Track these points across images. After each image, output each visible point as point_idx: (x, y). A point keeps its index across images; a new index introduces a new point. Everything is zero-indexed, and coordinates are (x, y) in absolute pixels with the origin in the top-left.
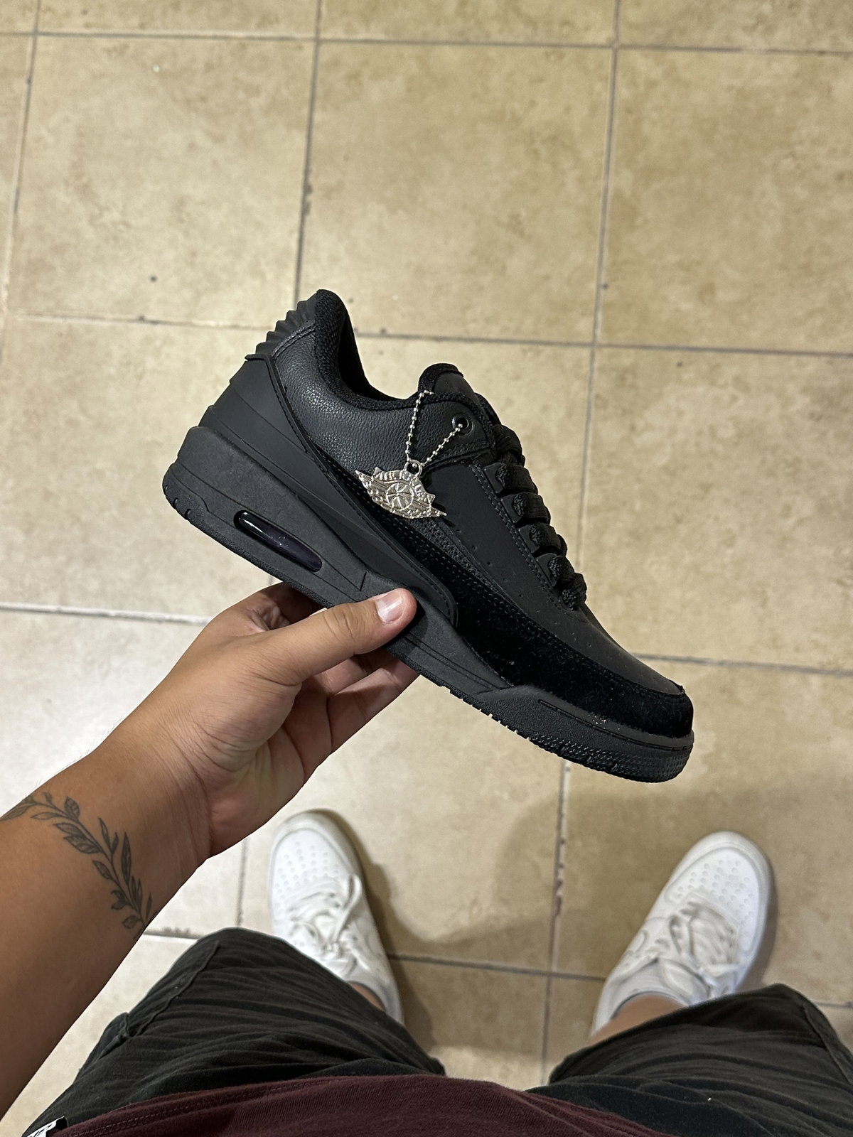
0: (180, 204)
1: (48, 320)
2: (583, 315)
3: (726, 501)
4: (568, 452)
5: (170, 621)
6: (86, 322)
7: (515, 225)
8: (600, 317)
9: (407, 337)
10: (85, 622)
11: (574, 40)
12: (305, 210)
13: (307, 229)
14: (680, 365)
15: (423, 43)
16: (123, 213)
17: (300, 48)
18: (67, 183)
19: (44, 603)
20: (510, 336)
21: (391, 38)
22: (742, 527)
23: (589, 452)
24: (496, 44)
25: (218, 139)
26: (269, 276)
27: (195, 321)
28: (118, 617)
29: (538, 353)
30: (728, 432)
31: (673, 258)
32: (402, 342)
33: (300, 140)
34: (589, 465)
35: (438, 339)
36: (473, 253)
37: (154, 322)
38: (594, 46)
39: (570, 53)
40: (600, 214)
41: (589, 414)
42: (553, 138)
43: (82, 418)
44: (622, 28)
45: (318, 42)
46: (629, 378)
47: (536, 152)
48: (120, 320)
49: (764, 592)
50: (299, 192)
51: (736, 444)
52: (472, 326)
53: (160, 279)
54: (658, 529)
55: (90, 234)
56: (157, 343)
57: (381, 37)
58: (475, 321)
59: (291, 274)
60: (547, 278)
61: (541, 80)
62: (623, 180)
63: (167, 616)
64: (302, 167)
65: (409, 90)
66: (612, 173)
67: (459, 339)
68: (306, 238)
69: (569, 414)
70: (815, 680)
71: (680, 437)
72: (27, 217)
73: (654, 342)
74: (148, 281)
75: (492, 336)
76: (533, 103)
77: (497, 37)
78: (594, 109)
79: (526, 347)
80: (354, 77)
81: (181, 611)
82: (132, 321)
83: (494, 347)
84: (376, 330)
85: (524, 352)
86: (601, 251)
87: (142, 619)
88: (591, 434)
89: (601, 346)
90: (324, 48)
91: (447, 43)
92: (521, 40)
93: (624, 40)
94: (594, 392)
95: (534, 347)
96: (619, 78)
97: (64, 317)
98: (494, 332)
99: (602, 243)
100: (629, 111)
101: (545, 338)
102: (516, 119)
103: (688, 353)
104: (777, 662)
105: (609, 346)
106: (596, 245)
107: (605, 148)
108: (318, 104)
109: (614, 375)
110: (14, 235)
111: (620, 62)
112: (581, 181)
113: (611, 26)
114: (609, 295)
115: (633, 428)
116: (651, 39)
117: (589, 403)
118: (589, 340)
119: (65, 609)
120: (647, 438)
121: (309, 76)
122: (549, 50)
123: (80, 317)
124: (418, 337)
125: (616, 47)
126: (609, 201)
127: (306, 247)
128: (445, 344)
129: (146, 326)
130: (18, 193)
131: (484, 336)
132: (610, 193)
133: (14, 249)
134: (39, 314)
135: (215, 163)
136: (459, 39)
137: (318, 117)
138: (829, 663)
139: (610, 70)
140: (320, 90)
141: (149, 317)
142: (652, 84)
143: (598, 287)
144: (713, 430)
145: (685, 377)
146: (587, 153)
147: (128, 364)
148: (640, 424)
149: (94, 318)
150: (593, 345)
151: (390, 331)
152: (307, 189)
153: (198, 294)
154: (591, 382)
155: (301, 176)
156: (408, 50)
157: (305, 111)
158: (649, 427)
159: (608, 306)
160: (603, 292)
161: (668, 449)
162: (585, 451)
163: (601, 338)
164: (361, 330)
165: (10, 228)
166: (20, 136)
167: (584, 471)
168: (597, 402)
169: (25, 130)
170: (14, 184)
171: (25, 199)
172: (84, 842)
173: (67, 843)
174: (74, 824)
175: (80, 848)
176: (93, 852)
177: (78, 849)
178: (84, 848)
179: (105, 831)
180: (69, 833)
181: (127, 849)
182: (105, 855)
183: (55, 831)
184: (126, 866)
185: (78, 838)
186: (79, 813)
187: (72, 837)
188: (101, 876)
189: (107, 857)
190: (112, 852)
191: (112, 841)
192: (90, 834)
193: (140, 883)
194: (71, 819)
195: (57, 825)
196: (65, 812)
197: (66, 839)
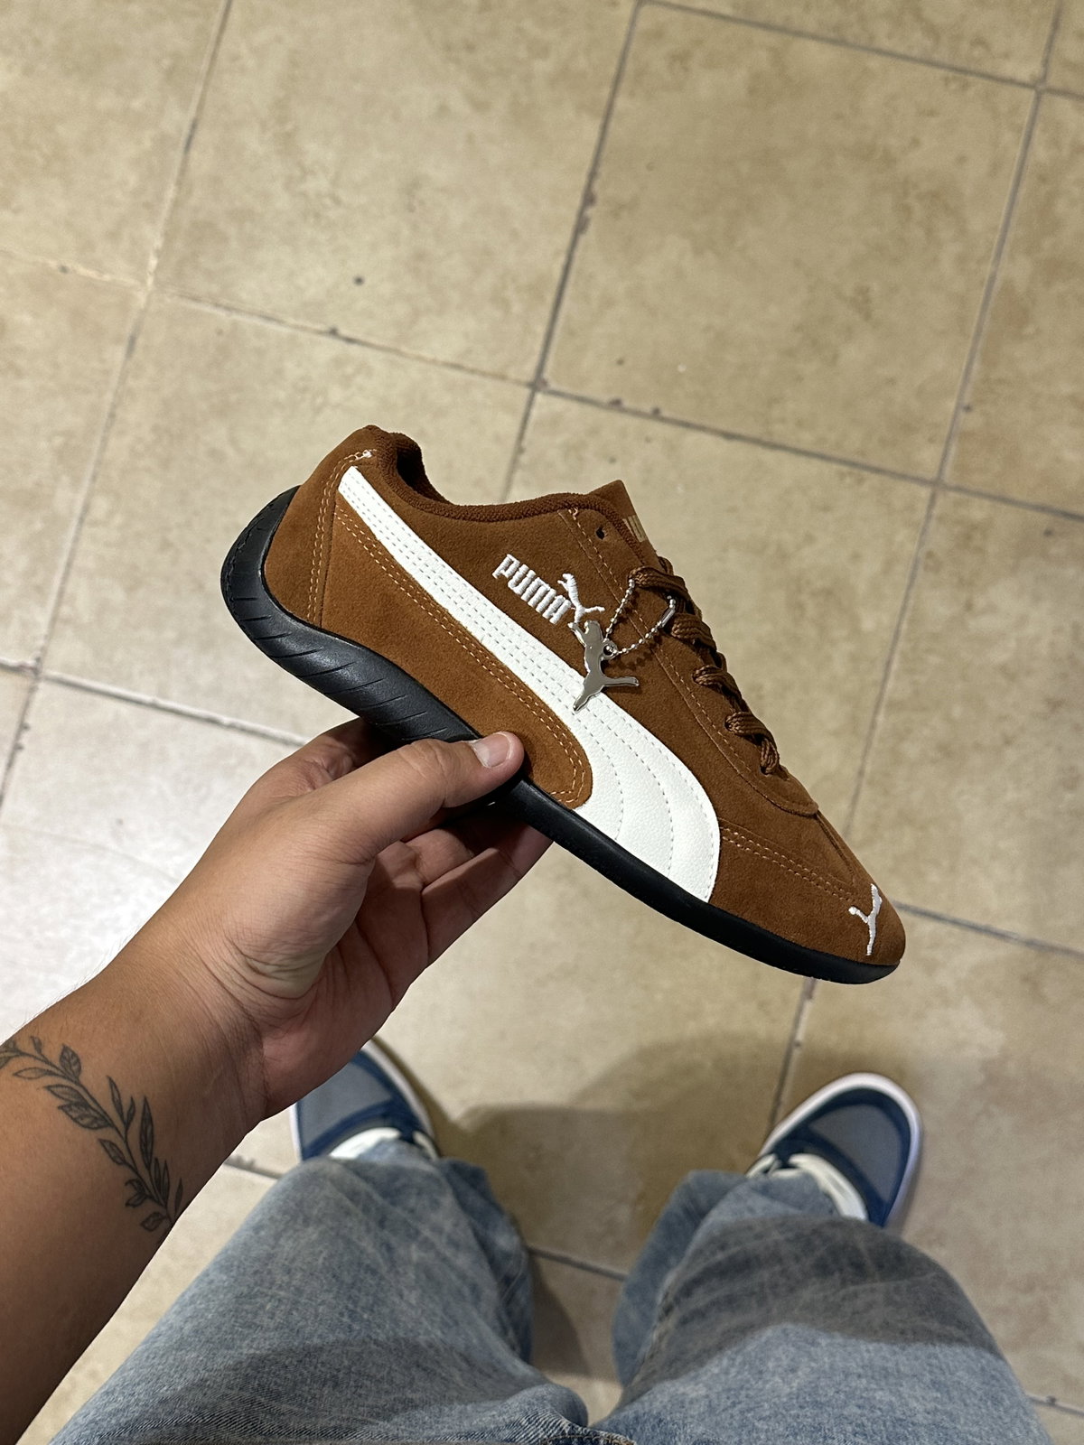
0: (412, 187)
1: (208, 309)
2: (931, 440)
3: (1077, 728)
4: (876, 621)
6: (257, 321)
7: (862, 302)
8: (953, 450)
9: (687, 425)
10: (186, 725)
11: (987, 68)
12: (581, 226)
13: (578, 254)
14: (1048, 533)
15: (782, 31)
16: (334, 183)
17: (614, 4)
18: (264, 128)
19: (136, 690)
20: (827, 451)
23: (905, 626)
24: (881, 52)
25: (480, 106)
26: (517, 308)
27: (405, 349)
28: (231, 727)
29: (860, 481)
31: (1065, 388)
32: (681, 430)
33: (591, 130)
34: (901, 645)
35: (729, 436)
36: (798, 328)
37: (350, 340)
38: (1012, 81)
39: (978, 85)
40: (979, 308)
41: (913, 577)
42: (935, 196)
44: (1054, 65)
46: (977, 536)
47: (907, 210)
48: (304, 329)
50: (577, 201)
52: (777, 427)
53: (368, 281)
54: (978, 747)
55: (283, 201)
56: (349, 370)
58: (783, 421)
59: (545, 312)
60: (891, 381)
61: (932, 113)
62: (1018, 271)
64: (587, 167)
65: (752, 91)
66: (1004, 258)
67: (758, 442)
68: (576, 265)
69: (887, 569)
71: (1031, 630)
72: (202, 161)
73: (1020, 497)
74: (352, 283)
75: (804, 446)
76: (916, 143)
77: (883, 43)
78: (995, 167)
79: (845, 469)
80: (680, 59)
82: (320, 333)
83: (803, 460)
84: (647, 408)
85: (842, 476)
86: (971, 360)
88: (911, 602)
89: (948, 488)
90: (646, 10)
91: (815, 37)
92: (915, 53)
93: (1054, 81)
94: (925, 548)
95: (856, 471)
96: (1037, 133)
97: (228, 309)
98: (806, 439)
99: (974, 347)
100: (1043, 180)
101: (874, 462)
102: (889, 160)
103: (1062, 520)
105: (958, 489)
106: (967, 349)
107: (1001, 225)
108: (624, 85)
109: (957, 529)
110: (179, 183)
111: (1043, 110)
112: (961, 260)
113: (1040, 59)
114: (972, 421)
115: (969, 606)
117: (916, 561)
118: (931, 476)
121: (619, 47)
122: (950, 74)
123: (250, 313)
124: (701, 428)
125: (1040, 88)
126: (994, 294)
127: (571, 277)
128: (735, 444)
129: (338, 344)
130: (194, 126)
131: (792, 444)
132: (998, 285)
133: (175, 203)
134: (196, 299)
136: (832, 35)
137: (621, 104)
139: (1026, 120)
140: (630, 68)
141: (344, 331)
143: (958, 407)
145: (1054, 551)
146: (976, 224)
147: (305, 390)
148: (980, 602)
149: (269, 318)
150: (936, 484)
151: (665, 413)
152: (589, 199)
153: (416, 314)
154: (924, 531)
155: (582, 180)
156: (760, 37)
157: (606, 92)
158: (992, 609)
159: (967, 436)
160: (962, 415)
161: (1012, 644)
162: (899, 625)
163: (949, 476)
164: (627, 403)
165: (175, 172)
166: (210, 48)
167: (892, 651)
168: (928, 562)
169: (218, 41)
170: (192, 113)
171: (203, 136)
172: (87, 1113)
173: (62, 1115)
174: (73, 1085)
175: (81, 1122)
176: (100, 1127)
177: (79, 1123)
178: (86, 1121)
179: (116, 1095)
180: (66, 1100)
181: (147, 1119)
182: (117, 1129)
183: (46, 1097)
184: (147, 1141)
185: (78, 1106)
186: (80, 1069)
187: (69, 1106)
188: (110, 1160)
189: (119, 1132)
190: (127, 1125)
191: (126, 1109)
192: (95, 1101)
193: (166, 1167)
194: (69, 1079)
195: (49, 1088)
196: (61, 1068)
197: (61, 1108)
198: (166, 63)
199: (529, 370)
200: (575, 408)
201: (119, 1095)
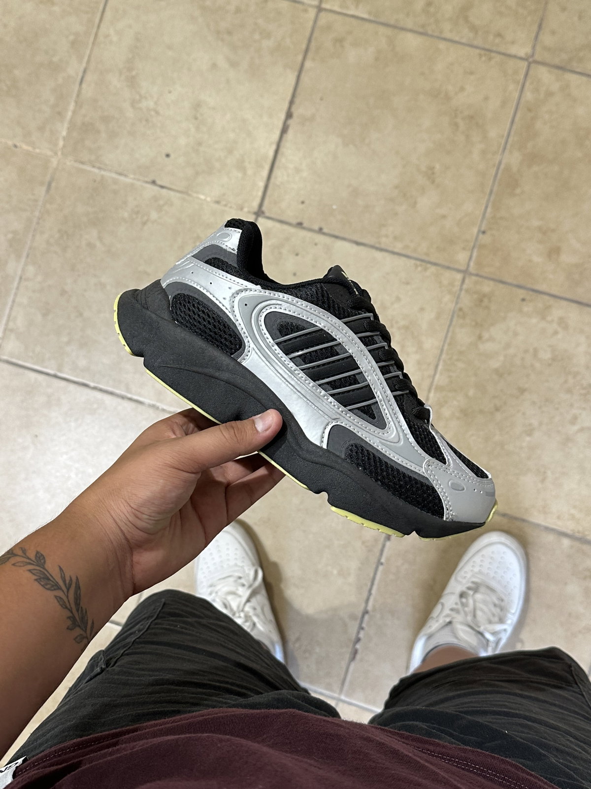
0: (197, 106)
1: (88, 168)
2: (464, 249)
3: (534, 403)
4: (431, 343)
5: (130, 399)
6: (114, 175)
7: (430, 174)
8: (475, 254)
9: (336, 237)
10: (72, 387)
11: (502, 49)
12: (284, 130)
13: (282, 144)
14: (523, 300)
15: (394, 27)
16: (156, 103)
17: (306, 11)
18: (121, 73)
19: (46, 367)
20: (409, 253)
21: (372, 18)
22: (541, 424)
23: (446, 347)
24: (445, 39)
25: (234, 64)
26: (250, 172)
27: (190, 192)
28: (95, 388)
29: (426, 269)
30: (546, 355)
31: (536, 223)
32: (333, 239)
33: (291, 78)
34: (444, 356)
35: (357, 243)
36: (396, 187)
37: (162, 187)
38: (515, 57)
39: (498, 58)
40: (491, 181)
41: (451, 321)
42: (471, 118)
43: (98, 244)
44: (538, 48)
45: (320, 9)
46: (486, 300)
47: (456, 125)
48: (139, 180)
49: (545, 472)
50: (283, 116)
51: (550, 365)
52: (384, 240)
53: (172, 156)
54: (481, 412)
55: (130, 113)
56: (161, 202)
57: (365, 16)
58: (387, 236)
59: (265, 173)
60: (444, 217)
61: (472, 73)
62: (514, 159)
63: (129, 396)
64: (289, 98)
65: (377, 59)
66: (507, 151)
67: (372, 247)
68: (282, 150)
69: (438, 317)
70: (566, 542)
71: (511, 351)
72: (88, 91)
73: (509, 281)
74: (164, 156)
75: (396, 250)
76: (462, 89)
77: (448, 35)
78: (504, 104)
79: (418, 263)
80: (339, 41)
81: (139, 395)
82: (147, 182)
83: (396, 256)
84: (316, 227)
85: (416, 266)
86: (486, 207)
87: (112, 393)
88: (450, 334)
89: (471, 274)
90: (322, 14)
91: (411, 31)
92: (464, 41)
93: (537, 57)
94: (458, 306)
95: (423, 264)
96: (527, 84)
97: (99, 168)
98: (398, 247)
99: (488, 200)
100: (530, 110)
101: (433, 260)
102: (448, 98)
103: (531, 293)
104: (543, 523)
105: (477, 275)
106: (484, 201)
107: (506, 134)
108: (310, 55)
109: (475, 296)
110: (76, 102)
111: (531, 72)
112: (484, 152)
113: (531, 45)
114: (485, 239)
115: (480, 337)
116: (557, 61)
117: (454, 312)
118: (463, 268)
119: (60, 374)
120: (488, 347)
121: (307, 34)
122: (483, 52)
123: (110, 171)
124: (344, 239)
125: (531, 61)
126: (500, 172)
127: (279, 157)
128: (361, 248)
129: (156, 188)
130: (85, 72)
131: (390, 249)
132: (502, 167)
133: (74, 112)
134: (82, 163)
135: (228, 81)
136: (421, 30)
137: (308, 64)
138: (579, 532)
139: (522, 77)
140: (313, 44)
141: (159, 182)
142: (549, 94)
143: (479, 231)
144: (536, 351)
145: (525, 309)
146: (493, 133)
147: (138, 213)
148: (486, 335)
149: (120, 174)
150: (466, 272)
151: (325, 230)
152: (289, 115)
153: (197, 174)
154: (458, 297)
155: (286, 106)
156: (382, 30)
157: (300, 58)
158: (491, 339)
159: (482, 247)
160: (481, 236)
161: (502, 358)
162: (443, 346)
163: (472, 269)
164: (305, 225)
165: (74, 96)
166: (94, 30)
167: (439, 360)
168: (459, 313)
169: (99, 26)
170: (84, 65)
171: (89, 77)
172: (48, 582)
173: (36, 583)
174: (42, 569)
175: (46, 587)
176: (55, 589)
177: (45, 587)
178: (48, 586)
179: (63, 575)
180: (38, 576)
181: (78, 587)
182: (63, 591)
183: (29, 574)
184: (77, 599)
185: (45, 579)
186: (45, 562)
187: (40, 579)
188: (60, 606)
189: (64, 593)
190: (68, 590)
191: (67, 582)
192: (52, 577)
193: (86, 612)
194: (39, 566)
195: (30, 571)
196: (35, 561)
197: (36, 580)
198: (72, 38)
199: (255, 204)
200: (278, 225)
201: (64, 574)
